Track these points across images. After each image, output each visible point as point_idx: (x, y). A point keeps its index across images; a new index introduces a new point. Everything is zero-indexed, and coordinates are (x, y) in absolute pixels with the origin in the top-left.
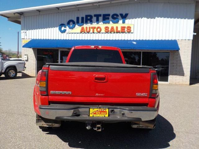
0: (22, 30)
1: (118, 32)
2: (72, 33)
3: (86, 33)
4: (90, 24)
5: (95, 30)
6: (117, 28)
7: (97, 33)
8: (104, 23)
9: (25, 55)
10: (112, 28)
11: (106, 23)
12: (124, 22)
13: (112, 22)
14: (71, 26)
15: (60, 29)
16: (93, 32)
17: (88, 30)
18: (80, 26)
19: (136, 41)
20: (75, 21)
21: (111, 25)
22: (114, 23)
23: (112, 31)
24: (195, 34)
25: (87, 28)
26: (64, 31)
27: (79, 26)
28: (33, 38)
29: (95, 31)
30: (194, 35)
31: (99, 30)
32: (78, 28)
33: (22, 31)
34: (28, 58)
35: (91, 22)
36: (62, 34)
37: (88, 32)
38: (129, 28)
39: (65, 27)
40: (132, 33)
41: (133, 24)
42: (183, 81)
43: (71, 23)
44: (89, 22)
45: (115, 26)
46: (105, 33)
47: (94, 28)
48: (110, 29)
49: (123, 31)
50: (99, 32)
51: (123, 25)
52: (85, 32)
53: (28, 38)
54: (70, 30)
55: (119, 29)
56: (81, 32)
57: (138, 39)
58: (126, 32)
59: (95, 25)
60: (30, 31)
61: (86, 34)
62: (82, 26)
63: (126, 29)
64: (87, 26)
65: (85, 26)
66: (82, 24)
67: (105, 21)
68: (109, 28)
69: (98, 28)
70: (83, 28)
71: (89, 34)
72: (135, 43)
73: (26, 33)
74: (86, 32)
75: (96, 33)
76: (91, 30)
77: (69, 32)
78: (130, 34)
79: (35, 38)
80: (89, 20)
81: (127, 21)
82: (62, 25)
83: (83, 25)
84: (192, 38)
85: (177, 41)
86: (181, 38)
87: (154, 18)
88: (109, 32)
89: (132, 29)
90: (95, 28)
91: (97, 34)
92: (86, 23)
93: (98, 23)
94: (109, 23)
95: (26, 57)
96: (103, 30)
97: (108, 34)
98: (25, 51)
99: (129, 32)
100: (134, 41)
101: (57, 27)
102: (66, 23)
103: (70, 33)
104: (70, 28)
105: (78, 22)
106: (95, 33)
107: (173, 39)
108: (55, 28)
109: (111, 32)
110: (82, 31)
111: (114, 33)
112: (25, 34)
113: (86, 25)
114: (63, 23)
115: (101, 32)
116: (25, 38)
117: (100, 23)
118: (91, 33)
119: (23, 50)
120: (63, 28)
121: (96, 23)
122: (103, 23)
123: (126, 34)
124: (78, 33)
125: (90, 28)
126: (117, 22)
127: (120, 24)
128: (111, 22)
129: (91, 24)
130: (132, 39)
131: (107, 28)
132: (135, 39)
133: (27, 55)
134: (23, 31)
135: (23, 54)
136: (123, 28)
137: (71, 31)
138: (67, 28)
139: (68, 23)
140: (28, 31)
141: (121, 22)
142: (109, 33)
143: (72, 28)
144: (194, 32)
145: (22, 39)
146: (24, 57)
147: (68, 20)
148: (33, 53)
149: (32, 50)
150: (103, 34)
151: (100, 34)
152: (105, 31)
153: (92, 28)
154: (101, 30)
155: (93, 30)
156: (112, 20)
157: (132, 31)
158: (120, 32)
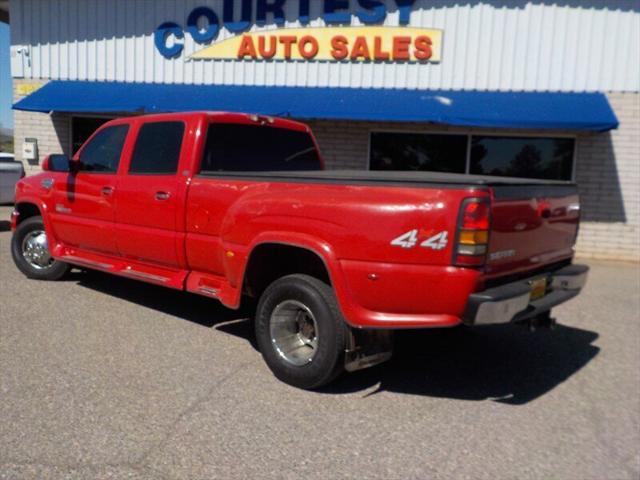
0: (14, 42)
1: (381, 59)
2: (206, 60)
3: (260, 61)
4: (274, 26)
5: (295, 48)
6: (378, 41)
7: (302, 61)
8: (328, 23)
9: (27, 140)
10: (361, 42)
11: (335, 23)
12: (404, 21)
13: (362, 21)
14: (203, 31)
15: (160, 44)
16: (288, 59)
17: (267, 49)
18: (238, 32)
19: (449, 94)
20: (219, 11)
21: (355, 30)
22: (367, 21)
23: (360, 54)
25: (262, 40)
26: (176, 52)
27: (231, 31)
28: (55, 77)
29: (295, 53)
31: (308, 48)
32: (228, 42)
33: (15, 49)
34: (37, 150)
35: (280, 17)
36: (167, 61)
37: (268, 58)
38: (424, 43)
39: (180, 36)
40: (436, 63)
41: (442, 27)
42: (620, 248)
43: (203, 20)
44: (270, 16)
45: (370, 33)
46: (332, 62)
47: (289, 41)
48: (350, 47)
49: (402, 55)
50: (310, 58)
51: (403, 32)
52: (254, 58)
53: (37, 75)
54: (200, 47)
55: (387, 47)
56: (240, 58)
57: (457, 86)
58: (413, 58)
59: (293, 29)
60: (46, 48)
61: (258, 64)
62: (245, 34)
63: (412, 49)
64: (261, 34)
65: (255, 32)
66: (246, 24)
67: (331, 16)
68: (346, 42)
69: (307, 40)
70: (247, 42)
71: (271, 66)
72: (446, 101)
73: (27, 55)
74: (259, 57)
75: (299, 61)
76: (281, 49)
77: (195, 56)
78: (426, 68)
79: (64, 77)
80: (270, 8)
81: (417, 16)
82: (168, 27)
83: (248, 29)
85: (607, 95)
86: (619, 87)
87: (522, 7)
88: (348, 58)
89: (435, 49)
90: (293, 40)
91: (300, 64)
92: (262, 20)
93: (304, 23)
94: (347, 23)
95: (31, 146)
96: (326, 51)
97: (344, 65)
98: (28, 127)
99: (424, 58)
100: (441, 93)
101: (148, 34)
102: (181, 19)
103: (199, 60)
104: (199, 40)
105: (228, 18)
106: (292, 61)
107: (592, 88)
108: (141, 40)
109: (354, 60)
110: (246, 53)
111: (367, 61)
112: (26, 58)
113: (260, 29)
114: (170, 19)
115: (319, 57)
116: (28, 74)
117: (313, 23)
119: (20, 122)
120: (171, 41)
121: (297, 24)
122: (323, 24)
123: (411, 66)
124: (229, 60)
125: (273, 40)
126: (379, 20)
127: (389, 29)
128: (355, 20)
129: (281, 25)
130: (435, 86)
131: (338, 43)
132: (446, 86)
133: (36, 141)
134: (19, 48)
135: (18, 137)
136: (401, 44)
137: (203, 51)
138: (188, 39)
139: (193, 21)
140: (36, 50)
141: (393, 18)
142: (347, 62)
143: (206, 40)
145: (15, 80)
146: (21, 149)
147: (190, 9)
148: (55, 133)
149: (51, 123)
150: (326, 65)
151: (313, 66)
152: (333, 54)
153: (282, 40)
154: (316, 51)
155: (288, 51)
156: (363, 10)
157: (435, 57)
158: (391, 58)
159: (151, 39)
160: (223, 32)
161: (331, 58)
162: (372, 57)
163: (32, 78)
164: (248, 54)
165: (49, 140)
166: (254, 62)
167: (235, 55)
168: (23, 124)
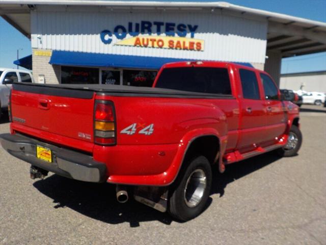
1: (185, 49)
2: (122, 45)
4: (148, 35)
5: (155, 43)
6: (184, 43)
8: (167, 35)
9: (40, 75)
10: (179, 43)
12: (192, 36)
13: (179, 35)
14: (120, 35)
15: (102, 38)
16: (153, 47)
17: (145, 43)
18: (134, 36)
21: (176, 38)
22: (181, 35)
23: (178, 46)
24: (267, 57)
25: (143, 40)
26: (109, 42)
28: (54, 48)
29: (156, 45)
30: (266, 59)
32: (130, 39)
33: (34, 35)
34: (45, 80)
35: (150, 32)
36: (105, 45)
37: (146, 46)
38: (199, 45)
39: (111, 35)
40: (202, 51)
41: (204, 39)
43: (120, 30)
44: (146, 31)
45: (182, 40)
46: (168, 49)
47: (153, 41)
48: (175, 44)
49: (192, 48)
50: (161, 47)
51: (192, 40)
52: (141, 46)
53: (44, 47)
55: (187, 45)
56: (135, 45)
58: (195, 49)
59: (154, 36)
60: (49, 36)
61: (142, 48)
62: (136, 37)
63: (195, 46)
64: (143, 37)
65: (141, 36)
68: (173, 42)
69: (160, 40)
70: (138, 39)
71: (146, 49)
73: (40, 38)
74: (142, 45)
75: (157, 48)
76: (150, 44)
78: (200, 52)
80: (146, 28)
81: (196, 35)
82: (106, 32)
83: (137, 35)
84: (263, 62)
86: (254, 61)
87: (227, 35)
88: (174, 48)
89: (202, 46)
90: (155, 40)
92: (143, 32)
94: (173, 35)
95: (42, 78)
96: (166, 45)
97: (173, 50)
99: (199, 49)
101: (97, 34)
102: (111, 29)
103: (118, 45)
104: (118, 37)
106: (154, 48)
108: (94, 36)
109: (176, 49)
111: (181, 49)
112: (39, 40)
114: (106, 29)
116: (40, 46)
118: (150, 47)
120: (107, 37)
121: (156, 34)
122: (165, 35)
123: (195, 52)
124: (130, 46)
126: (184, 36)
127: (187, 39)
128: (176, 35)
129: (150, 34)
131: (171, 43)
132: (206, 59)
133: (44, 75)
135: (35, 74)
136: (192, 44)
138: (114, 37)
140: (44, 37)
141: (189, 35)
143: (121, 38)
144: (266, 55)
145: (33, 49)
146: (37, 79)
147: (115, 25)
148: (54, 73)
149: (52, 68)
150: (166, 50)
151: (162, 50)
152: (169, 46)
153: (151, 40)
154: (163, 45)
155: (153, 44)
156: (179, 32)
157: (202, 49)
158: (188, 48)
159: (99, 36)
160: (128, 36)
161: (168, 47)
162: (182, 48)
163: (42, 49)
164: (138, 44)
165: (50, 76)
166: (140, 48)
167: (133, 44)
168: (37, 68)
